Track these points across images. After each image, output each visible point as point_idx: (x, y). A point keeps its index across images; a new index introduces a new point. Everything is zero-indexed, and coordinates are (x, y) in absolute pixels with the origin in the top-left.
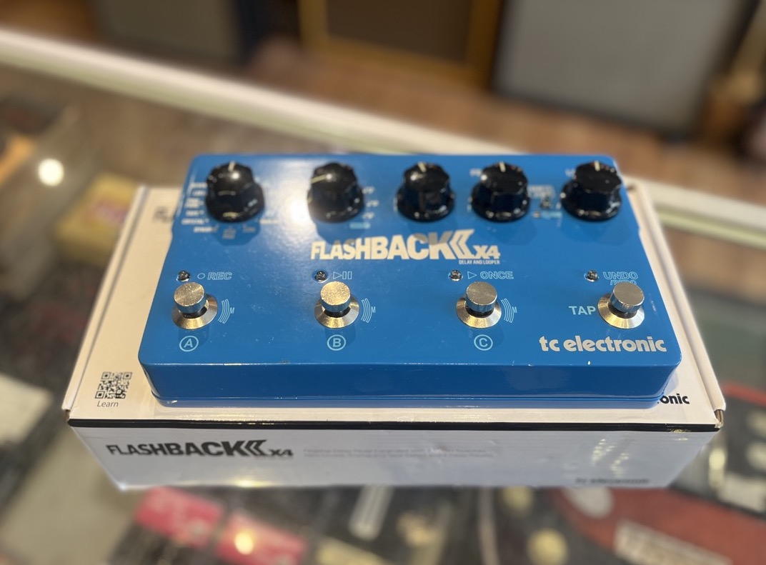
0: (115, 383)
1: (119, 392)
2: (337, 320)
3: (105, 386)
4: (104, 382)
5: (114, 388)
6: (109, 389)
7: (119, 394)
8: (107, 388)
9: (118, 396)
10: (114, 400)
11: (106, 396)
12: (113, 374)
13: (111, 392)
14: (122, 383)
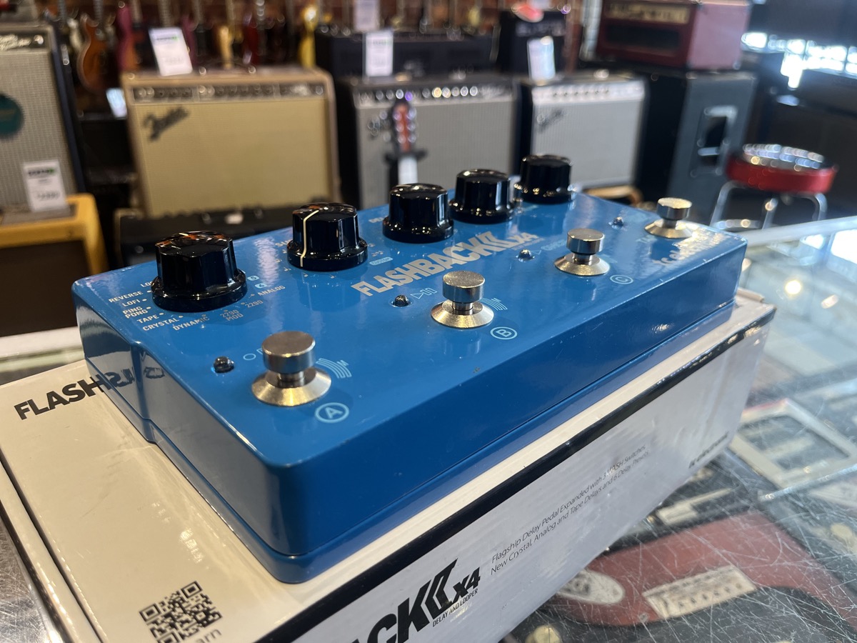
0: (179, 610)
1: (201, 616)
2: (477, 323)
3: (163, 626)
4: (155, 622)
5: (185, 617)
6: (178, 625)
7: (206, 619)
8: (173, 626)
9: (205, 623)
10: (204, 631)
11: (183, 637)
12: (163, 604)
13: (186, 625)
14: (193, 603)
